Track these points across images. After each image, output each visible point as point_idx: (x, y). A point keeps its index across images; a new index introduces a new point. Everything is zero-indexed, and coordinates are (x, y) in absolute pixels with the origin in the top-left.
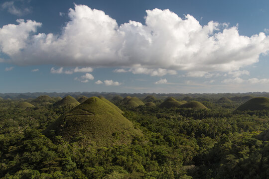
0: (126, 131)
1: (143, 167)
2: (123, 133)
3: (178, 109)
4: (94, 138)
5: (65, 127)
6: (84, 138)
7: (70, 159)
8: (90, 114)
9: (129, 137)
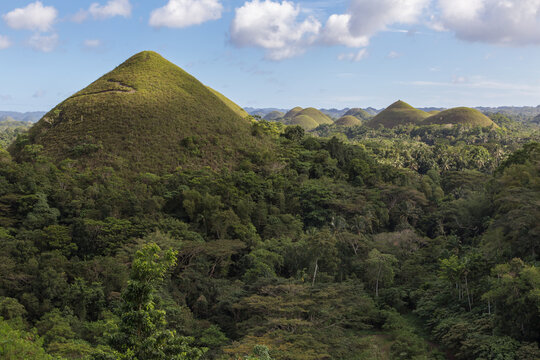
0: (224, 137)
1: (254, 228)
2: (214, 142)
3: (418, 127)
4: (125, 148)
5: (55, 124)
6: (96, 150)
7: (43, 198)
8: (125, 88)
9: (229, 154)
